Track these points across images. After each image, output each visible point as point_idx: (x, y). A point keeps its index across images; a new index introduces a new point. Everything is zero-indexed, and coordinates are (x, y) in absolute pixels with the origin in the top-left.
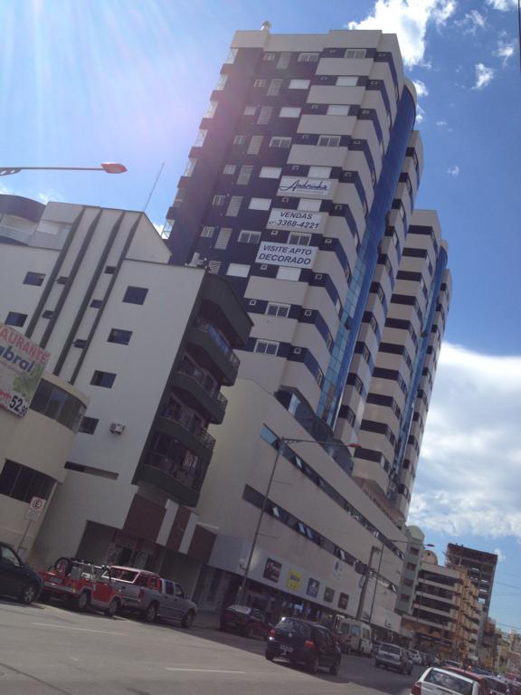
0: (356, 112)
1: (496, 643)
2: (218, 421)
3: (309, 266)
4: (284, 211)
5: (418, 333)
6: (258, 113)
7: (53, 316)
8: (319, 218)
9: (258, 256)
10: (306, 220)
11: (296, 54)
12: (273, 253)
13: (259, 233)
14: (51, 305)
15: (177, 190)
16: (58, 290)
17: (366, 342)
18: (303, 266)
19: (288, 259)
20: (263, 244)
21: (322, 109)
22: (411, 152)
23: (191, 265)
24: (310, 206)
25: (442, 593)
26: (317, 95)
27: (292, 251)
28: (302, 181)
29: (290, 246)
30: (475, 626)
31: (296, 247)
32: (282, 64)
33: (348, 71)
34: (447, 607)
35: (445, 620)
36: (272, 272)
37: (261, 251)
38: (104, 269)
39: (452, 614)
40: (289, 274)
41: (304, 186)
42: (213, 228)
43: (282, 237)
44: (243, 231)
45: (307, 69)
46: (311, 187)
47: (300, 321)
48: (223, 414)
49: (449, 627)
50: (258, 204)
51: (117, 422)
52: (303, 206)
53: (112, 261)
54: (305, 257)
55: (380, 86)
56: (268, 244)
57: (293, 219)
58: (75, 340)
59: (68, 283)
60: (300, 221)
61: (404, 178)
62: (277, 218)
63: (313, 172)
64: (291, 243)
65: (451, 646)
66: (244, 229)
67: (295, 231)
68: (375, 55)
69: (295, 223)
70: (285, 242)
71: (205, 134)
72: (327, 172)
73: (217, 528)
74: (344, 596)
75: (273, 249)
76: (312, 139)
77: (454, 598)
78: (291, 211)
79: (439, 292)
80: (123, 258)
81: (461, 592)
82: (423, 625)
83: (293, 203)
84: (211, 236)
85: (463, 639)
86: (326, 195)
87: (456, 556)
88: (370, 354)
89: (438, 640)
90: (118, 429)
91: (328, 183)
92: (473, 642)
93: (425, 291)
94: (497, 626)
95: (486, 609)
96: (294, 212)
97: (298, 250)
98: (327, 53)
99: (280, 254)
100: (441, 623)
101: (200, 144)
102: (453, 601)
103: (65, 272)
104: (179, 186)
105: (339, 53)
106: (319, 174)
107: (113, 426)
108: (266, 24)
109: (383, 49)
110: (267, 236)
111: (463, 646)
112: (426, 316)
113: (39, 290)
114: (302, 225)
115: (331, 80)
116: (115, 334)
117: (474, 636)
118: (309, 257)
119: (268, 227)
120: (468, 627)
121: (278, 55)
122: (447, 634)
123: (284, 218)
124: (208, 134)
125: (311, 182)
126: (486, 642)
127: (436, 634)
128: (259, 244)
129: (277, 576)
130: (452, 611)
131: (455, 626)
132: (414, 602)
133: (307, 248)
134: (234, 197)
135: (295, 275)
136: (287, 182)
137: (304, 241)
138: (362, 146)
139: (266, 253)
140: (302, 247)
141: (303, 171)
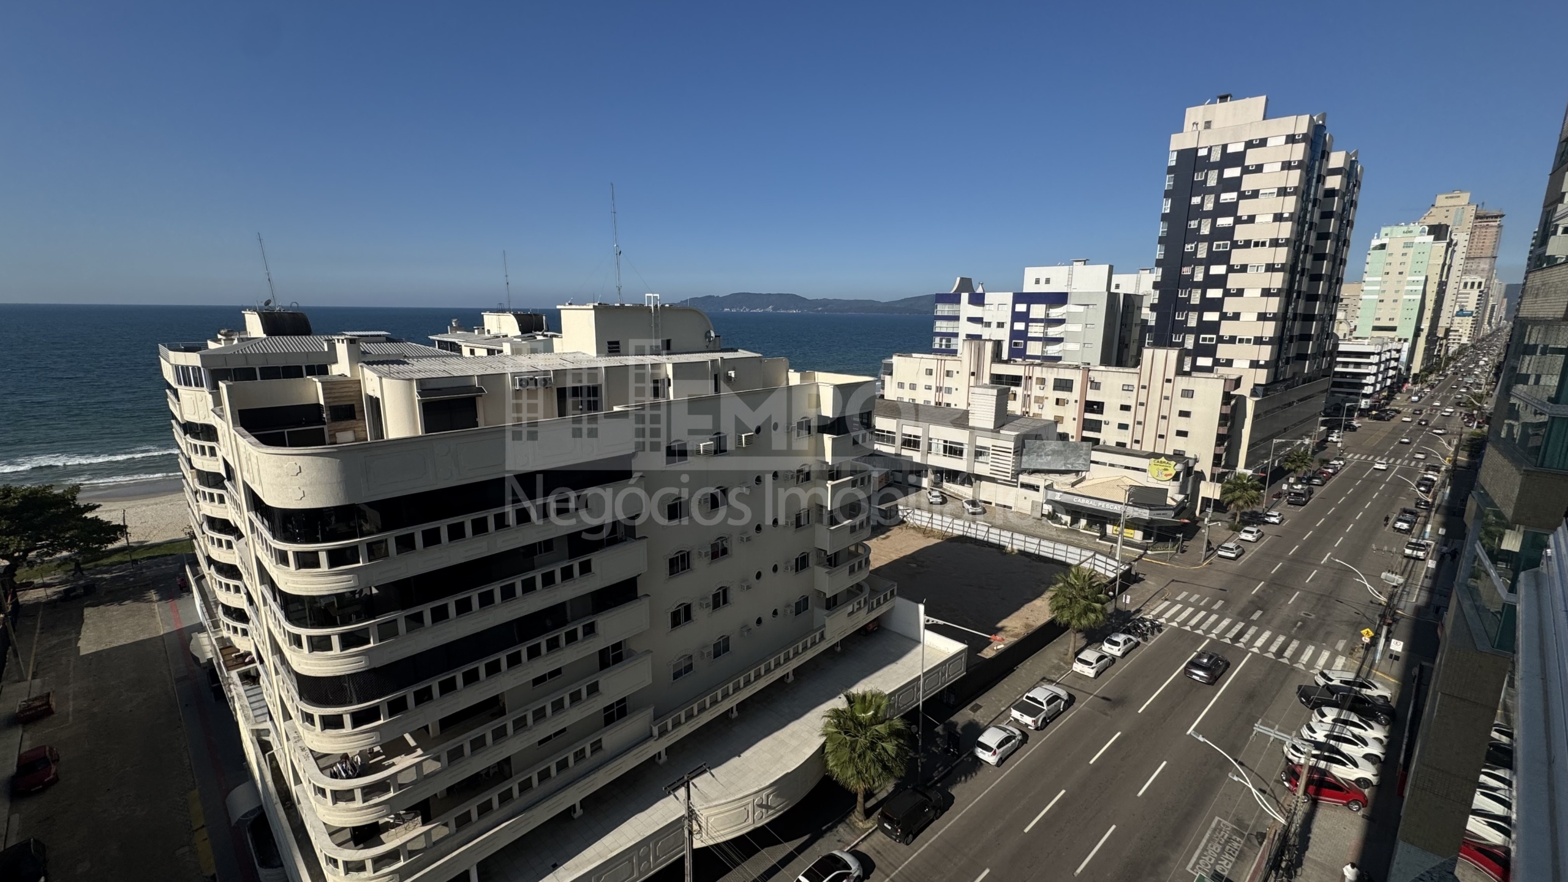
0: (1282, 191)
6: (1202, 200)
7: (1146, 405)
11: (1225, 147)
16: (1144, 392)
38: (1165, 381)
47: (1261, 344)
53: (1169, 376)
58: (1161, 416)
59: (1147, 388)
84: (1186, 296)
98: (1251, 144)
103: (1144, 383)
121: (1209, 149)
134: (1197, 267)
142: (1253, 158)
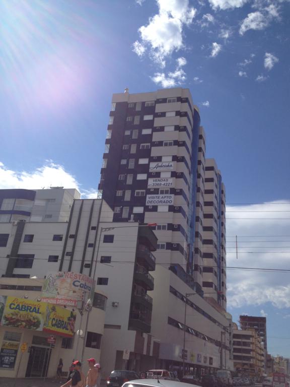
0: (177, 128)
1: (273, 364)
2: (152, 289)
3: (172, 204)
4: (155, 179)
5: (216, 218)
6: (132, 133)
7: (71, 254)
8: (171, 180)
9: (147, 202)
10: (165, 182)
11: (143, 103)
12: (154, 200)
13: (144, 191)
14: (69, 249)
15: (101, 175)
16: (70, 241)
17: (199, 231)
18: (169, 204)
19: (161, 201)
20: (148, 196)
21: (162, 129)
22: (201, 137)
23: (131, 221)
24: (166, 175)
25: (245, 344)
26: (158, 122)
27: (162, 197)
28: (160, 164)
29: (161, 196)
30: (263, 358)
31: (164, 195)
32: (138, 108)
33: (170, 110)
34: (248, 351)
35: (249, 358)
36: (155, 209)
37: (147, 199)
38: (90, 229)
39: (252, 354)
40: (163, 209)
41: (161, 166)
42: (122, 191)
43: (156, 191)
44: (136, 191)
45: (150, 110)
46: (165, 166)
47: (173, 231)
48: (153, 285)
49: (252, 361)
50: (141, 177)
51: (115, 301)
52: (163, 175)
53: (94, 224)
54: (169, 200)
55: (186, 114)
56: (150, 196)
57: (159, 182)
58: (84, 264)
59: (74, 237)
60: (163, 183)
61: (200, 150)
62: (151, 183)
63: (164, 159)
64: (161, 193)
65: (254, 372)
66: (137, 190)
67: (161, 188)
68: (180, 100)
69: (161, 184)
70: (158, 194)
71: (109, 147)
72: (170, 159)
73: (159, 340)
74: (211, 359)
75: (153, 198)
76: (160, 144)
77: (251, 345)
78: (158, 179)
79: (221, 194)
80: (99, 222)
81: (254, 341)
82: (239, 363)
83: (158, 175)
84: (122, 195)
85: (259, 366)
86: (172, 169)
87: (245, 322)
88: (201, 236)
89: (248, 369)
90: (116, 304)
91: (172, 163)
92: (263, 367)
93: (216, 197)
94: (272, 355)
95: (265, 348)
96: (159, 179)
97: (165, 197)
98: (158, 101)
99: (157, 200)
100: (247, 360)
101: (107, 152)
102: (251, 348)
103: (72, 232)
104: (101, 173)
105: (164, 101)
106: (167, 160)
107: (113, 303)
108: (127, 89)
109: (184, 96)
110: (149, 192)
111: (260, 371)
112: (218, 208)
113: (62, 243)
114: (164, 185)
115: (163, 114)
116: (103, 259)
117: (263, 364)
118: (171, 199)
119: (149, 187)
120: (260, 359)
121: (135, 104)
122: (251, 365)
123: (155, 182)
124: (110, 146)
125: (164, 164)
126: (268, 365)
127: (246, 367)
128: (146, 197)
129: (186, 356)
130: (251, 353)
131: (254, 360)
132: (233, 352)
133: (169, 195)
134: (128, 175)
135: (166, 209)
136: (153, 165)
137: (167, 192)
138: (183, 144)
139: (150, 200)
140: (166, 195)
141: (159, 159)
142: (159, 108)
